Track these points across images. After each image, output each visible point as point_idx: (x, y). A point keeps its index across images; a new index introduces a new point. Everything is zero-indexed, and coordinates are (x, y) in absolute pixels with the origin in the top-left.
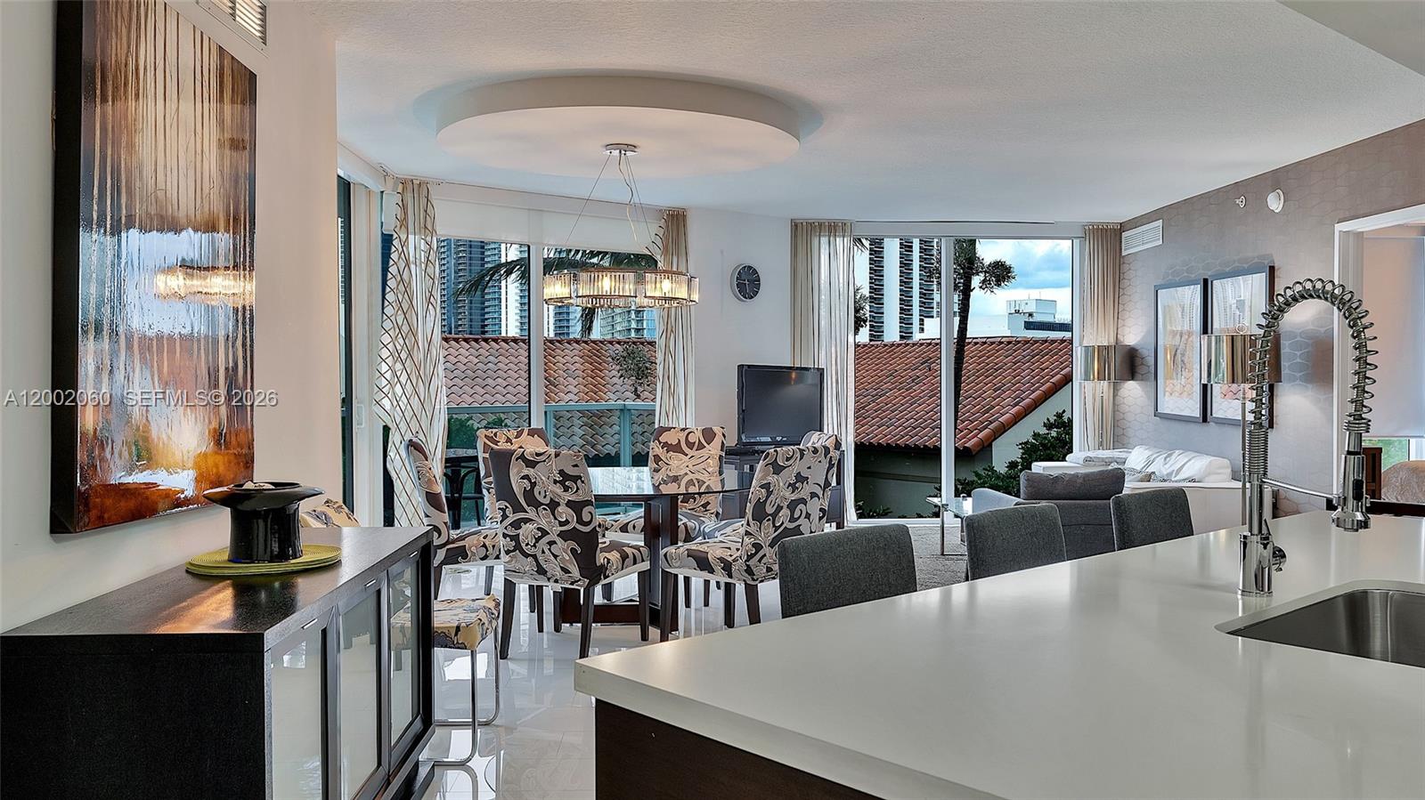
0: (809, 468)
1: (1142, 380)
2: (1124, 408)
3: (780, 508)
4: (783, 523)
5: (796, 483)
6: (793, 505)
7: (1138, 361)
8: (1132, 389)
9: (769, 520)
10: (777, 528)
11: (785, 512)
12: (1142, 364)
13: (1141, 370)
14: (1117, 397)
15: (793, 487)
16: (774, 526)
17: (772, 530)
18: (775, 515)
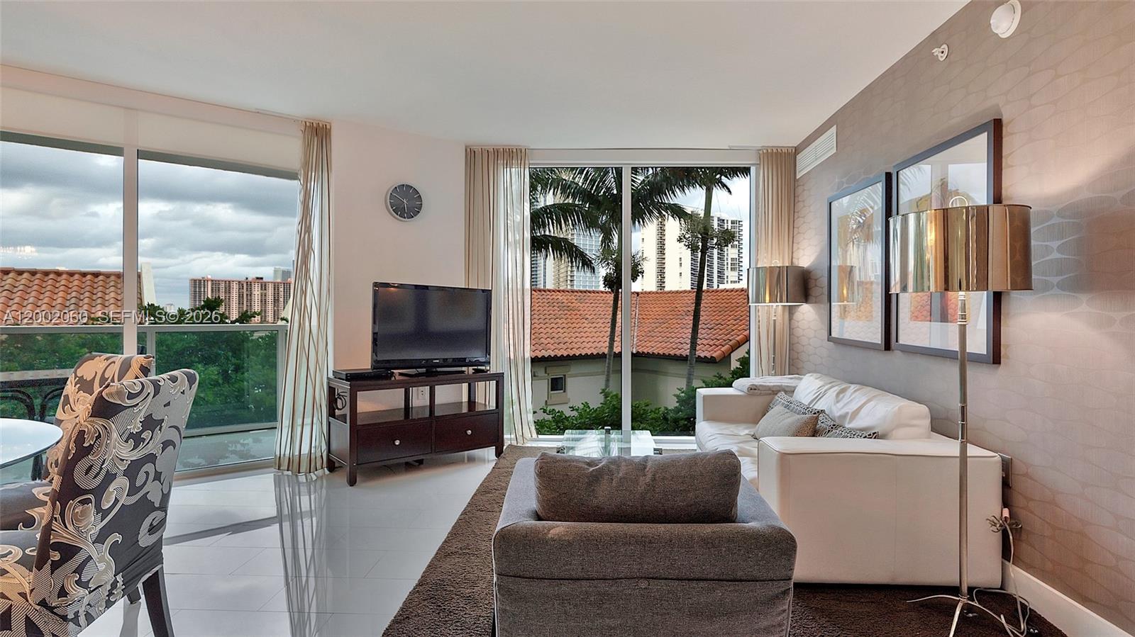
0: (168, 404)
1: (816, 302)
2: (799, 332)
3: (110, 477)
4: (117, 501)
5: (142, 432)
6: (132, 470)
7: (812, 284)
8: (806, 312)
9: (87, 501)
10: (105, 513)
11: (122, 482)
12: (816, 286)
13: (814, 292)
14: (793, 321)
15: (137, 439)
16: (98, 509)
17: (92, 516)
18: (100, 491)
